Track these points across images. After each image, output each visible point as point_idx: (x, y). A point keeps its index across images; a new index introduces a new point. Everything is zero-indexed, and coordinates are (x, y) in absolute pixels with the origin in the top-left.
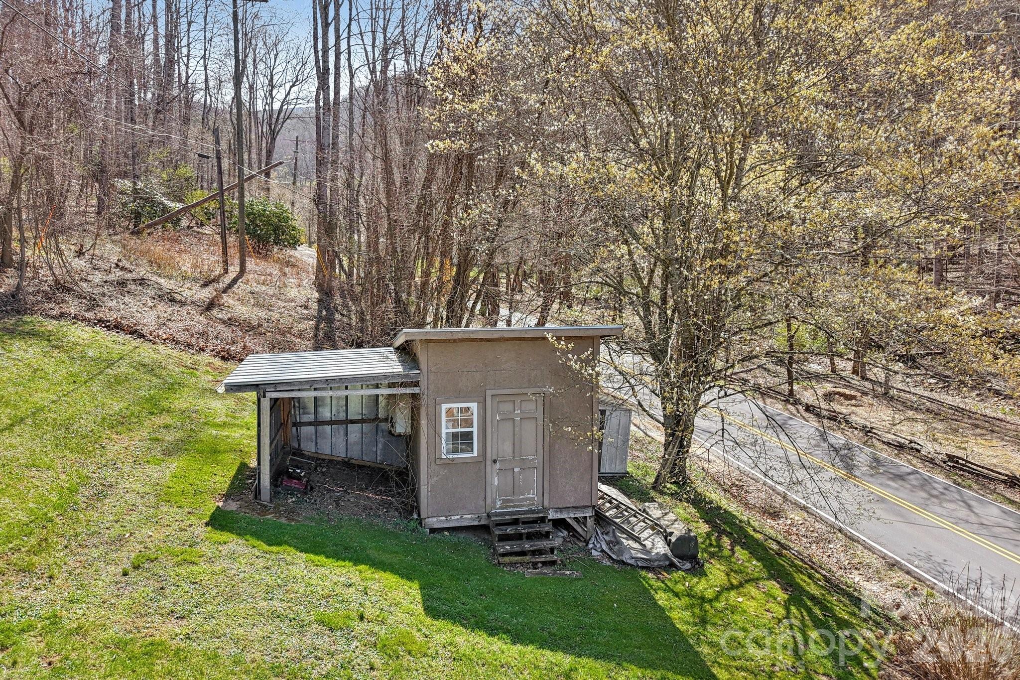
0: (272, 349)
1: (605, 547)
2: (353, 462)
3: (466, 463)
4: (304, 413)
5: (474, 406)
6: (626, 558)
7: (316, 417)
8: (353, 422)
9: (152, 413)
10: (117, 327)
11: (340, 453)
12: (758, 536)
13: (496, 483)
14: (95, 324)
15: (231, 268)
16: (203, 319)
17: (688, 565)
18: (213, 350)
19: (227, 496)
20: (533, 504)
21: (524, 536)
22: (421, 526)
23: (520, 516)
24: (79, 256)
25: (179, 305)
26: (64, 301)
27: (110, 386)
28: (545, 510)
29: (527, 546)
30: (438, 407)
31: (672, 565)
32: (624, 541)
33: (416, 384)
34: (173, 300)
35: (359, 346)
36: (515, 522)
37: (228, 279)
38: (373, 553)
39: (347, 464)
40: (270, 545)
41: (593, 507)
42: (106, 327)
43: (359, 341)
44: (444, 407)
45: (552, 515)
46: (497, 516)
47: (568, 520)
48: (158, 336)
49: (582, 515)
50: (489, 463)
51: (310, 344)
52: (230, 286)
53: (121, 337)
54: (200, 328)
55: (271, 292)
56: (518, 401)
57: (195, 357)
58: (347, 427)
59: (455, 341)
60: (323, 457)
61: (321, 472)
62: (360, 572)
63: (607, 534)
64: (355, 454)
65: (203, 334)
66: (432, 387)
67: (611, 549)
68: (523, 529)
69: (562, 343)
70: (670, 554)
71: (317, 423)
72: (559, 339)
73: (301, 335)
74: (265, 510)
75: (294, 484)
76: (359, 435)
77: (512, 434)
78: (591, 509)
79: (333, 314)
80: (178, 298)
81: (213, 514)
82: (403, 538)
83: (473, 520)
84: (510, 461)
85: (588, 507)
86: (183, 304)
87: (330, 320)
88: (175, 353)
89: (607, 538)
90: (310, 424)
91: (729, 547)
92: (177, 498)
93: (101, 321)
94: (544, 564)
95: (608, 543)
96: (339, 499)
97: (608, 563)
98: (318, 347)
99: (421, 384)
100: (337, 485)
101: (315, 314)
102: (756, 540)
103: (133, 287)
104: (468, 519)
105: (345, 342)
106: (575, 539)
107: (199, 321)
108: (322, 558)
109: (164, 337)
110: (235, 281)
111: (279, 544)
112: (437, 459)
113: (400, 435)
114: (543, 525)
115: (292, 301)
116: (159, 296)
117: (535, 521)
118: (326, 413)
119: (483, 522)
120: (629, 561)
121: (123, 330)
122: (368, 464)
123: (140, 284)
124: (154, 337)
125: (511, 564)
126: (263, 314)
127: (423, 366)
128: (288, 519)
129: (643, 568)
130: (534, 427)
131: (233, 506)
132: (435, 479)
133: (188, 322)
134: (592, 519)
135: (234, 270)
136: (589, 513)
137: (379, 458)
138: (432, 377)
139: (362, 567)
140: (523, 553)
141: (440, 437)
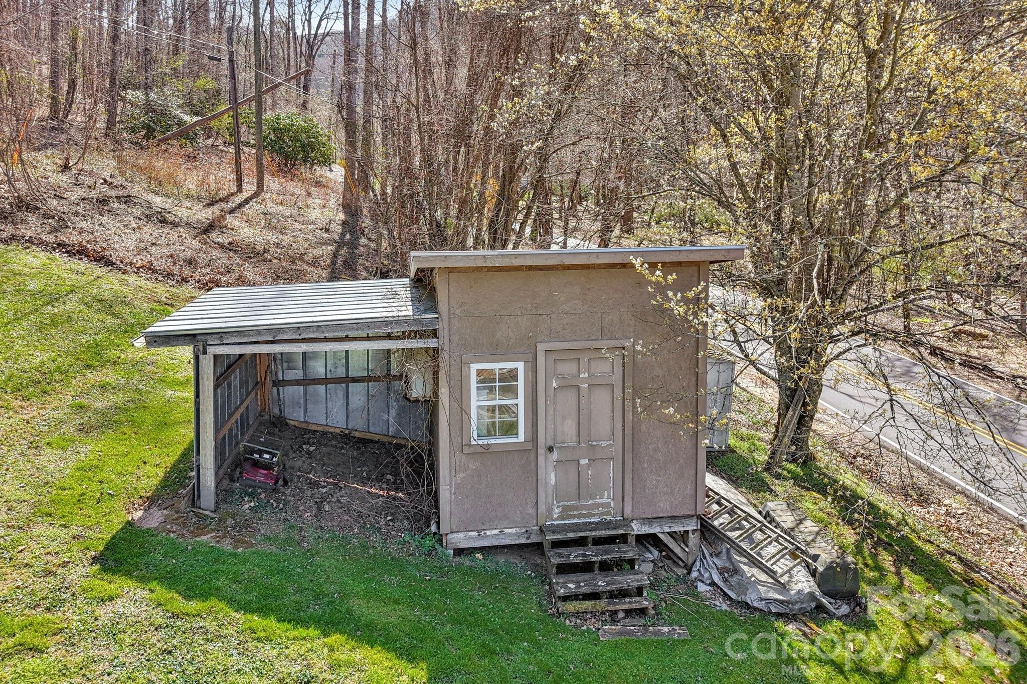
0: (277, 278)
1: (717, 578)
2: (357, 434)
3: (507, 451)
4: (289, 368)
5: (520, 366)
6: (751, 598)
7: (305, 373)
8: (355, 380)
9: (89, 367)
10: (80, 252)
11: (337, 420)
12: (927, 548)
13: (553, 481)
14: (54, 249)
15: (245, 187)
16: (195, 243)
17: (845, 609)
18: (199, 281)
19: (152, 501)
20: (608, 513)
21: (597, 566)
22: (441, 544)
23: (589, 534)
24: (62, 171)
25: (171, 226)
26: (23, 221)
27: (41, 328)
28: (626, 522)
29: (601, 583)
30: (465, 370)
31: (820, 608)
32: (745, 568)
33: (435, 334)
34: (163, 221)
35: (385, 275)
36: (581, 542)
37: (239, 199)
38: (360, 606)
39: (346, 438)
40: (188, 598)
41: (699, 517)
42: (67, 252)
43: (384, 270)
44: (474, 367)
45: (637, 529)
46: (554, 532)
47: (661, 536)
48: (131, 263)
49: (682, 529)
50: (541, 451)
51: (325, 273)
52: (240, 206)
53: (82, 265)
54: (189, 253)
55: (287, 213)
56: (584, 359)
57: (174, 289)
58: (347, 387)
59: (490, 269)
60: (314, 428)
61: (309, 453)
62: (332, 649)
63: (717, 555)
64: (358, 423)
65: (190, 262)
66: (455, 338)
67: (726, 581)
68: (594, 555)
69: (658, 273)
70: (818, 593)
71: (308, 381)
72: (653, 266)
73: (315, 263)
74: (202, 525)
75: (260, 476)
76: (364, 399)
77: (575, 408)
78: (695, 519)
79: (358, 238)
80: (170, 218)
81: (113, 538)
82: (411, 571)
83: (519, 536)
84: (574, 448)
85: (692, 516)
86: (175, 225)
87: (353, 245)
88: (150, 284)
89: (719, 563)
90: (297, 383)
91: (893, 569)
92: (67, 509)
93: (61, 245)
94: (628, 612)
95: (722, 571)
96: (324, 499)
97: (725, 607)
98: (334, 277)
99: (439, 334)
100: (326, 474)
101: (337, 238)
102: (928, 556)
103: (116, 205)
104: (512, 535)
105: (368, 271)
106: (669, 562)
107: (191, 244)
108: (271, 623)
109: (139, 264)
110: (247, 201)
111: (204, 596)
112: (462, 446)
113: (417, 401)
114: (624, 547)
115: (312, 223)
116: (147, 216)
117: (610, 540)
118: (318, 369)
119: (534, 539)
120: (756, 604)
121: (88, 256)
122: (376, 438)
123: (125, 203)
124: (126, 265)
125: (577, 614)
126: (272, 237)
127: (443, 306)
128: (237, 542)
129: (779, 615)
130: (609, 399)
131: (156, 518)
132: (462, 475)
133: (177, 247)
134: (697, 534)
135: (250, 188)
136: (692, 526)
137: (391, 429)
138: (456, 323)
139: (335, 638)
140: (594, 596)
141: (469, 415)
